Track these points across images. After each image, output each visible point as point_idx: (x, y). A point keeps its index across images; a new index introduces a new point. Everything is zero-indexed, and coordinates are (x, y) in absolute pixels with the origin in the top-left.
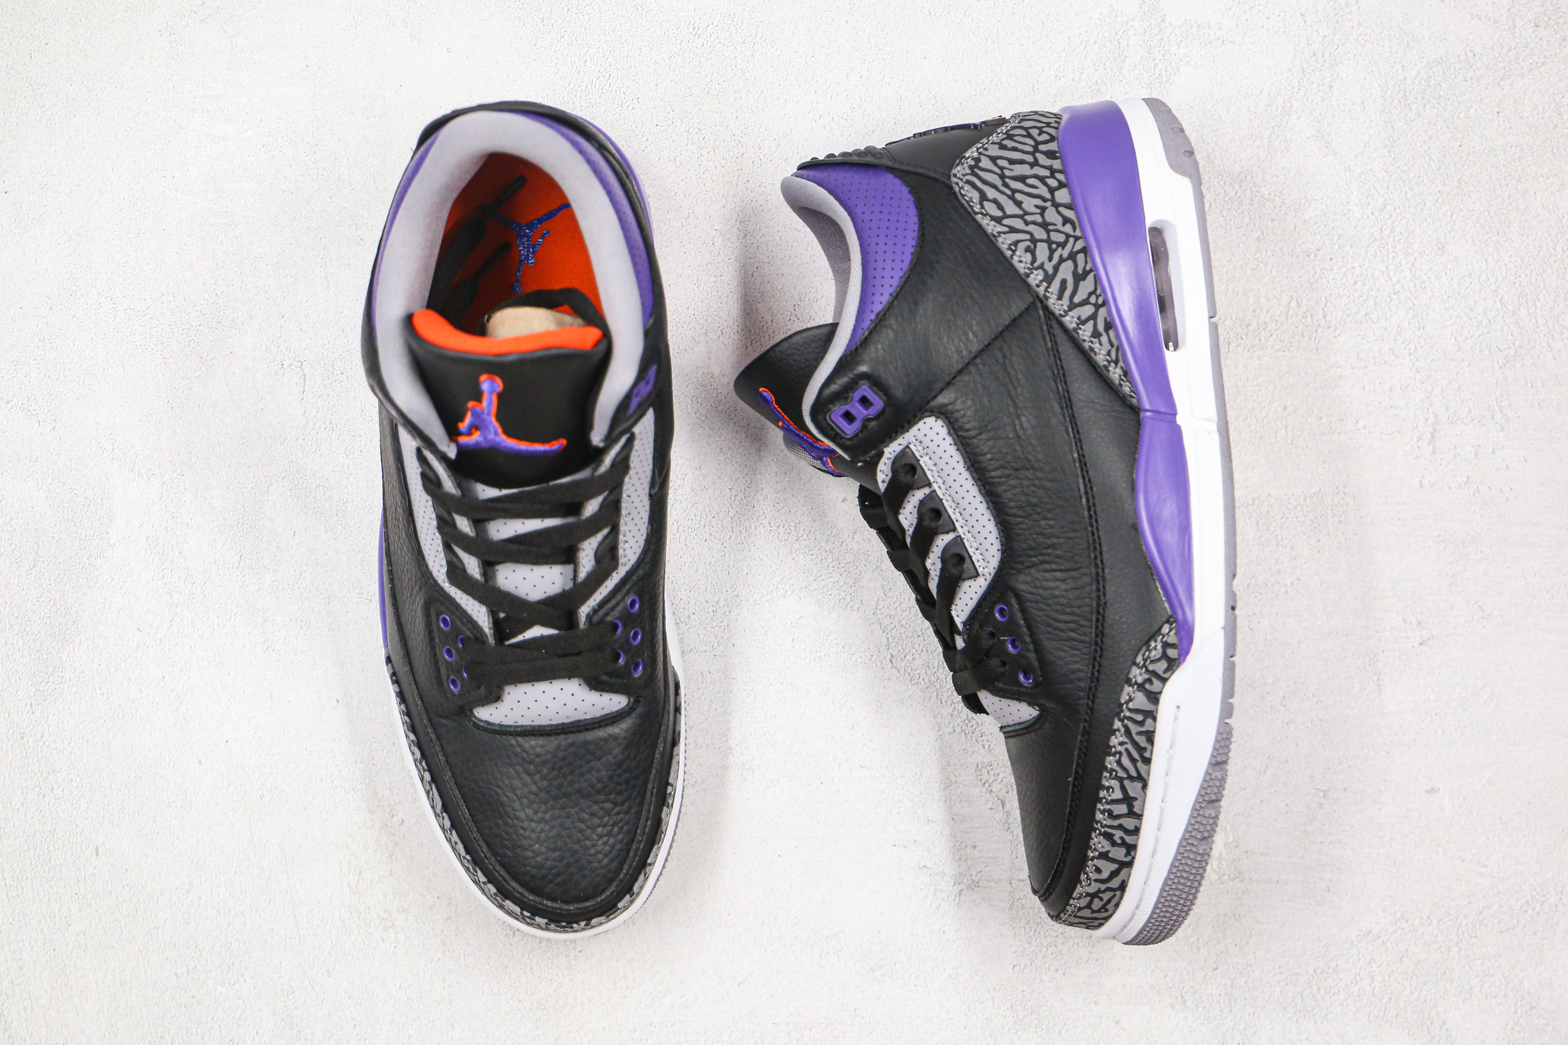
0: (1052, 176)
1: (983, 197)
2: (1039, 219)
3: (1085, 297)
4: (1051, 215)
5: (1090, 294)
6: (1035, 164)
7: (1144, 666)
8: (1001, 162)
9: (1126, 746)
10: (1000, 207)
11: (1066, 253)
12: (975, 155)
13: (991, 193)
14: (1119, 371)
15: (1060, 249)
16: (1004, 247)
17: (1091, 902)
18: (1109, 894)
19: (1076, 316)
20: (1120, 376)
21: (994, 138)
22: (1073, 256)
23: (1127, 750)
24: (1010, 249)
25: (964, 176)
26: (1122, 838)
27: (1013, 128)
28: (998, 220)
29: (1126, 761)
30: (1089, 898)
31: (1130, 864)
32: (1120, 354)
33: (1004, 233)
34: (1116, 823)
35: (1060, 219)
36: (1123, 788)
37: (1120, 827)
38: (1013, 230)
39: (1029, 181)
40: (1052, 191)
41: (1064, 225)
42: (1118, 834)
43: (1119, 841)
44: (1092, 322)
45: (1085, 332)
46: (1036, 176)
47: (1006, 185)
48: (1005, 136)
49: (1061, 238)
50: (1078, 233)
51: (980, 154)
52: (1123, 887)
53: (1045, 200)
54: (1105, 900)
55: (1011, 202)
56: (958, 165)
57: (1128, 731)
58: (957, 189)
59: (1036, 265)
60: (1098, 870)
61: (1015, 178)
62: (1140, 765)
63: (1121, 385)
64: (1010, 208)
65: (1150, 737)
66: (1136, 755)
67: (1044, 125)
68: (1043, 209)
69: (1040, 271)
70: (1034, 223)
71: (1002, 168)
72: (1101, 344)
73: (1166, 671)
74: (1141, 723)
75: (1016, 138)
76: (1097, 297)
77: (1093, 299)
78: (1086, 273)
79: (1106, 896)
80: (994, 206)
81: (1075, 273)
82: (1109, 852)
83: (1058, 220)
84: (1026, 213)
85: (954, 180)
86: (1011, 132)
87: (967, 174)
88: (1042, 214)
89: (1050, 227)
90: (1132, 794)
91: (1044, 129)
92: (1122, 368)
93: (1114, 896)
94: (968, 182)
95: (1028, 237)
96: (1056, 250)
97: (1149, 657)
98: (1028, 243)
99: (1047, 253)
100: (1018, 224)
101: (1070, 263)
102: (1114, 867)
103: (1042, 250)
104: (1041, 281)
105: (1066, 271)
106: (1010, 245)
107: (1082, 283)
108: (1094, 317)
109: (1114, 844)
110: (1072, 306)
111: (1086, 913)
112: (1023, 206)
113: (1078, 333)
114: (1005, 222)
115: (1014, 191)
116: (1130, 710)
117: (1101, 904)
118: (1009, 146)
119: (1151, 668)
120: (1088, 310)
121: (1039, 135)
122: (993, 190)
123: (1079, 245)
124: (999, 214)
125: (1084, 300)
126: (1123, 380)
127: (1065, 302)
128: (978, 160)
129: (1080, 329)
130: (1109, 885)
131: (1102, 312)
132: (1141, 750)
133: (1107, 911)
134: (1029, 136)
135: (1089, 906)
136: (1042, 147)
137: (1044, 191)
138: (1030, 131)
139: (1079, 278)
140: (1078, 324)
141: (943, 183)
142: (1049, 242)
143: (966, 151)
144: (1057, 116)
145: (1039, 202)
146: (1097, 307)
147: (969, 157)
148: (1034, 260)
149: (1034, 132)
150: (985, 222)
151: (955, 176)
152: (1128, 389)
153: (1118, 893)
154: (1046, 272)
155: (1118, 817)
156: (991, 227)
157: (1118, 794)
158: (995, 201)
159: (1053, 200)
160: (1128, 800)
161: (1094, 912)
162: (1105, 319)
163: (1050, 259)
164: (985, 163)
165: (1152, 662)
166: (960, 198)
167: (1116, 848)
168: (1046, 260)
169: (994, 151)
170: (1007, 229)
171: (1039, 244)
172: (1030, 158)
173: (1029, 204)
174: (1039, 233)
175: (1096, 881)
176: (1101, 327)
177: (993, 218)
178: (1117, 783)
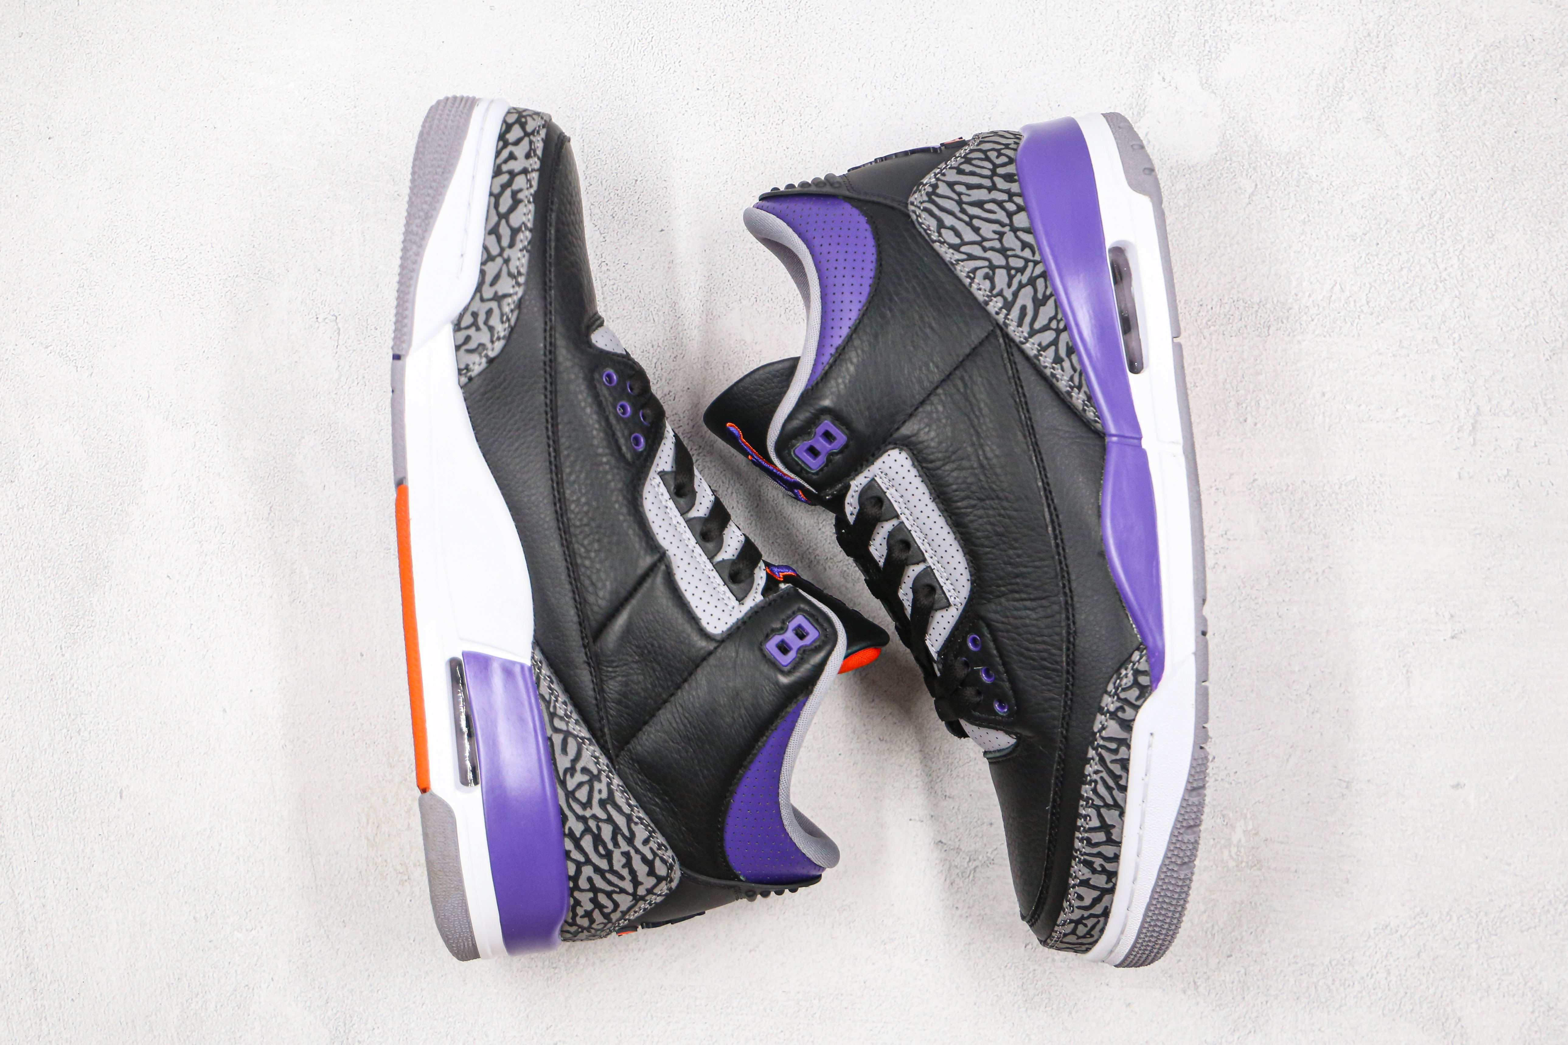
0: (1010, 200)
1: (941, 225)
2: (997, 245)
3: (1045, 322)
4: (1010, 241)
5: (1051, 320)
6: (993, 188)
7: (1116, 694)
8: (958, 188)
9: (1101, 774)
10: (958, 234)
11: (1025, 279)
12: (933, 180)
13: (948, 220)
14: (1082, 396)
15: (1019, 274)
16: (962, 275)
17: (1075, 929)
18: (1093, 920)
19: (1037, 342)
20: (1083, 401)
21: (953, 162)
22: (1032, 282)
23: (1102, 778)
24: (968, 277)
25: (921, 203)
26: (1101, 865)
27: (972, 151)
28: (956, 248)
29: (1101, 789)
30: (1073, 925)
31: (1112, 891)
32: (1083, 378)
33: (963, 261)
34: (1095, 851)
35: (1019, 244)
36: (1100, 816)
37: (1099, 855)
38: (971, 257)
39: (987, 206)
40: (1010, 215)
41: (1022, 250)
42: (1098, 862)
43: (1099, 869)
44: (1053, 348)
45: (1047, 359)
46: (994, 201)
47: (963, 211)
48: (963, 160)
49: (1020, 263)
50: (1037, 257)
51: (938, 179)
52: (1106, 913)
53: (1003, 225)
54: (1089, 926)
55: (968, 229)
56: (915, 192)
57: (1102, 760)
58: (914, 217)
59: (995, 292)
60: (1080, 898)
61: (973, 204)
62: (1116, 792)
63: (1084, 410)
64: (969, 235)
65: (1125, 764)
66: (1111, 783)
67: (1002, 147)
68: (1001, 235)
69: (1000, 298)
70: (993, 249)
71: (959, 194)
72: (1063, 370)
73: (1138, 699)
74: (1116, 751)
75: (974, 162)
76: (1058, 322)
77: (1054, 325)
78: (1046, 298)
79: (1090, 923)
80: (951, 233)
81: (1035, 299)
82: (1090, 879)
83: (1017, 245)
84: (984, 239)
85: (911, 208)
86: (969, 156)
87: (924, 202)
88: (1000, 240)
89: (1009, 253)
90: (1109, 822)
91: (1002, 151)
92: (1085, 393)
93: (1098, 922)
94: (926, 210)
95: (986, 263)
96: (1014, 276)
97: (1120, 685)
98: (987, 270)
99: (1006, 279)
100: (976, 251)
101: (1029, 289)
102: (1096, 894)
103: (1001, 277)
104: (1001, 309)
105: (1026, 297)
106: (969, 272)
107: (1042, 308)
108: (1055, 343)
109: (1094, 871)
110: (1033, 333)
111: (1072, 939)
112: (981, 232)
113: (1039, 360)
114: (963, 249)
115: (972, 217)
116: (1103, 738)
117: (1085, 930)
118: (967, 171)
119: (1122, 695)
120: (1049, 336)
121: (998, 157)
122: (951, 217)
123: (1039, 270)
124: (957, 241)
125: (1044, 326)
126: (1087, 405)
127: (1026, 328)
128: (935, 187)
129: (1041, 355)
130: (1091, 912)
131: (1064, 337)
132: (1116, 778)
133: (1092, 936)
134: (988, 159)
135: (1073, 932)
136: (1000, 171)
137: (1002, 216)
138: (989, 153)
139: (1039, 303)
140: (1039, 351)
141: (900, 211)
142: (1008, 268)
143: (923, 177)
144: (1017, 136)
145: (996, 227)
146: (1058, 332)
147: (926, 184)
148: (993, 287)
149: (993, 155)
150: (943, 250)
151: (912, 204)
152: (1092, 414)
153: (1102, 919)
154: (1005, 299)
155: (1097, 845)
156: (949, 255)
157: (1095, 823)
158: (952, 228)
159: (1011, 224)
160: (1105, 827)
161: (1079, 938)
162: (1067, 343)
163: (1009, 285)
164: (943, 189)
165: (1124, 690)
166: (918, 226)
167: (1097, 875)
168: (1005, 287)
169: (952, 176)
170: (965, 257)
171: (997, 271)
172: (987, 183)
173: (987, 230)
174: (998, 259)
175: (1079, 908)
176: (1063, 352)
177: (951, 246)
178: (1094, 811)
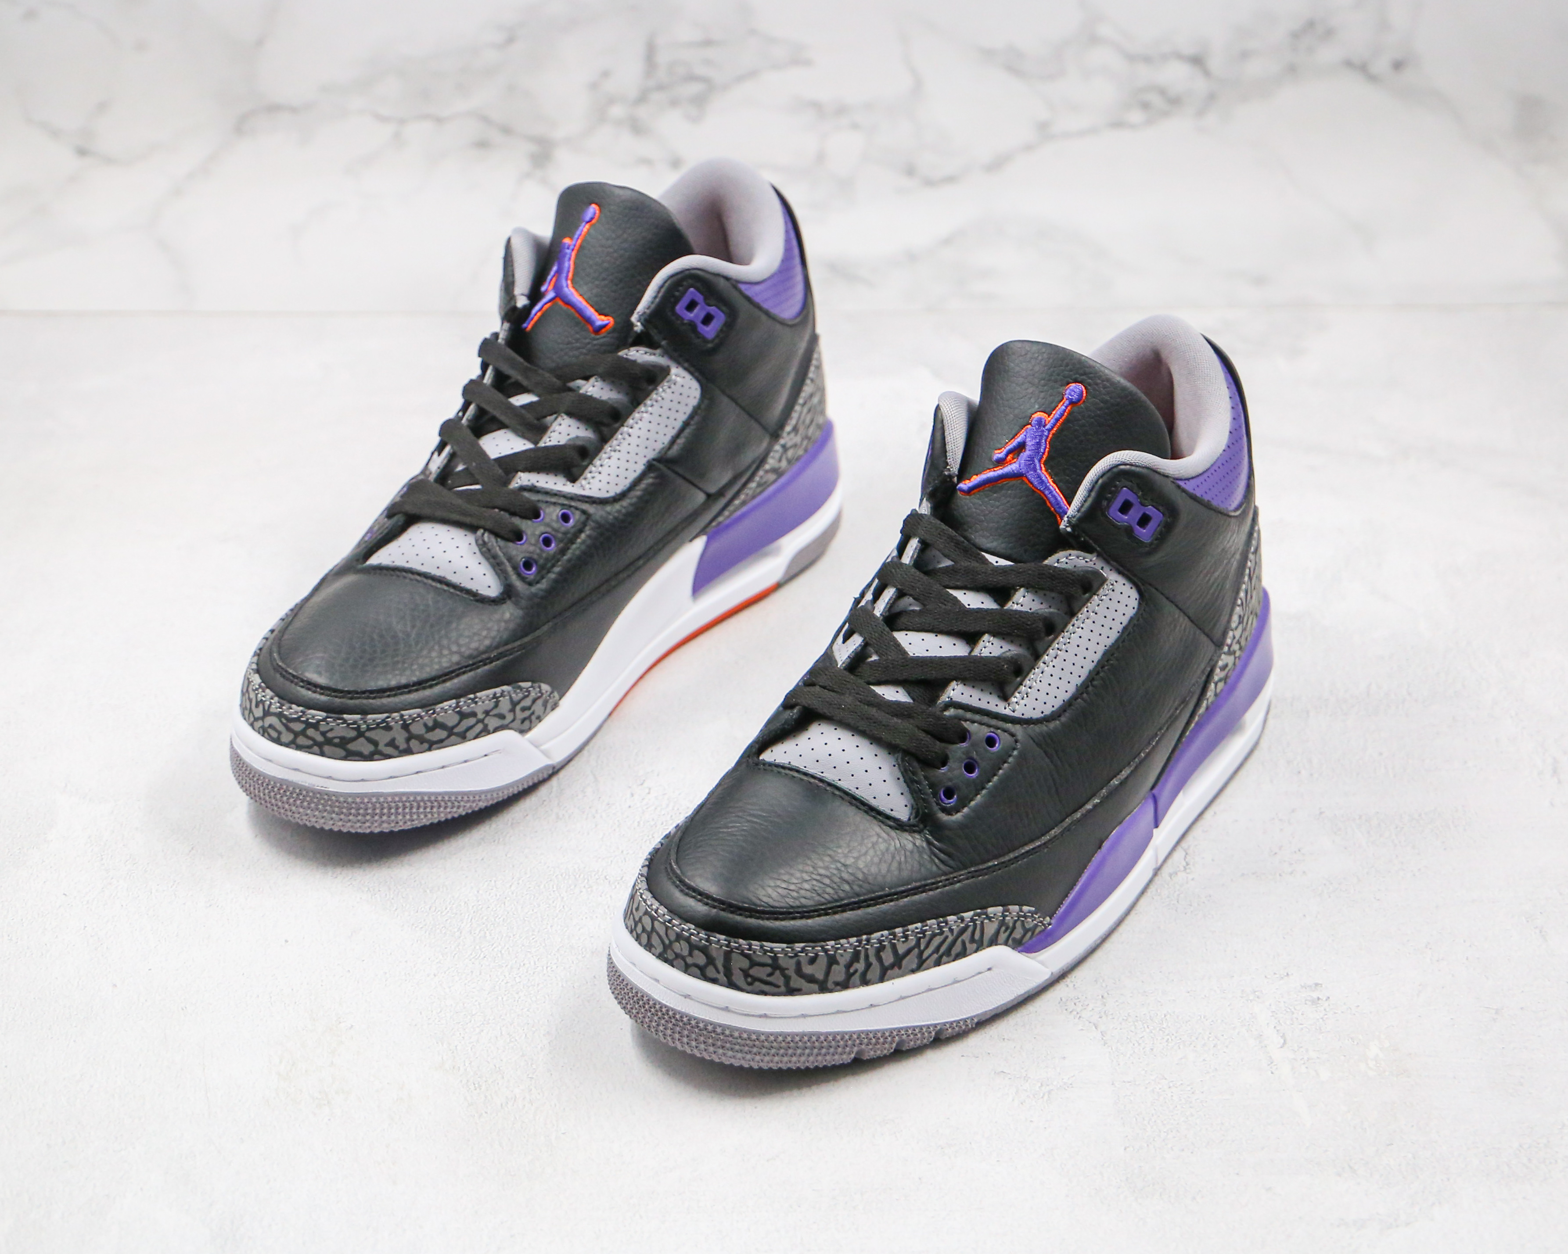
7: (1020, 916)
9: (949, 934)
17: (763, 965)
18: (779, 981)
23: (946, 937)
26: (856, 971)
29: (937, 942)
30: (765, 962)
34: (873, 959)
36: (909, 952)
37: (868, 965)
42: (860, 966)
43: (850, 970)
52: (791, 991)
54: (768, 979)
57: (963, 931)
60: (811, 961)
65: (963, 954)
66: (943, 948)
73: (1013, 939)
74: (972, 940)
82: (837, 964)
97: (1026, 917)
102: (820, 976)
109: (849, 966)
116: (982, 923)
117: (761, 976)
119: (1017, 923)
130: (794, 976)
132: (948, 952)
155: (879, 959)
157: (901, 949)
160: (899, 961)
165: (1022, 922)
167: (844, 969)
178: (914, 943)
